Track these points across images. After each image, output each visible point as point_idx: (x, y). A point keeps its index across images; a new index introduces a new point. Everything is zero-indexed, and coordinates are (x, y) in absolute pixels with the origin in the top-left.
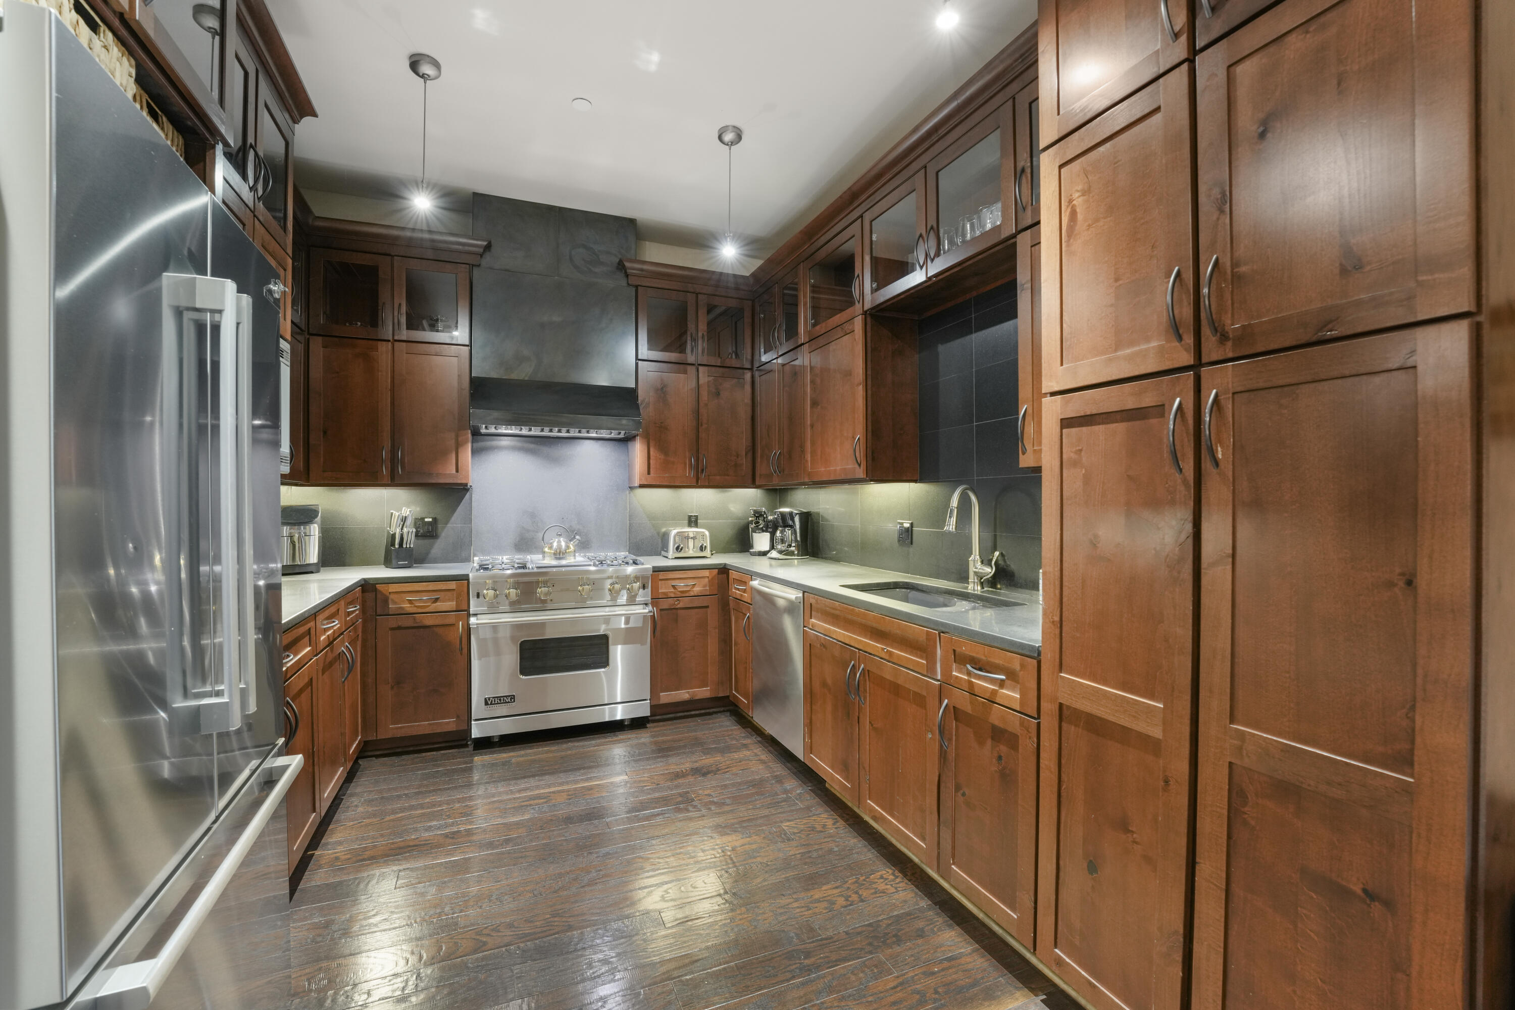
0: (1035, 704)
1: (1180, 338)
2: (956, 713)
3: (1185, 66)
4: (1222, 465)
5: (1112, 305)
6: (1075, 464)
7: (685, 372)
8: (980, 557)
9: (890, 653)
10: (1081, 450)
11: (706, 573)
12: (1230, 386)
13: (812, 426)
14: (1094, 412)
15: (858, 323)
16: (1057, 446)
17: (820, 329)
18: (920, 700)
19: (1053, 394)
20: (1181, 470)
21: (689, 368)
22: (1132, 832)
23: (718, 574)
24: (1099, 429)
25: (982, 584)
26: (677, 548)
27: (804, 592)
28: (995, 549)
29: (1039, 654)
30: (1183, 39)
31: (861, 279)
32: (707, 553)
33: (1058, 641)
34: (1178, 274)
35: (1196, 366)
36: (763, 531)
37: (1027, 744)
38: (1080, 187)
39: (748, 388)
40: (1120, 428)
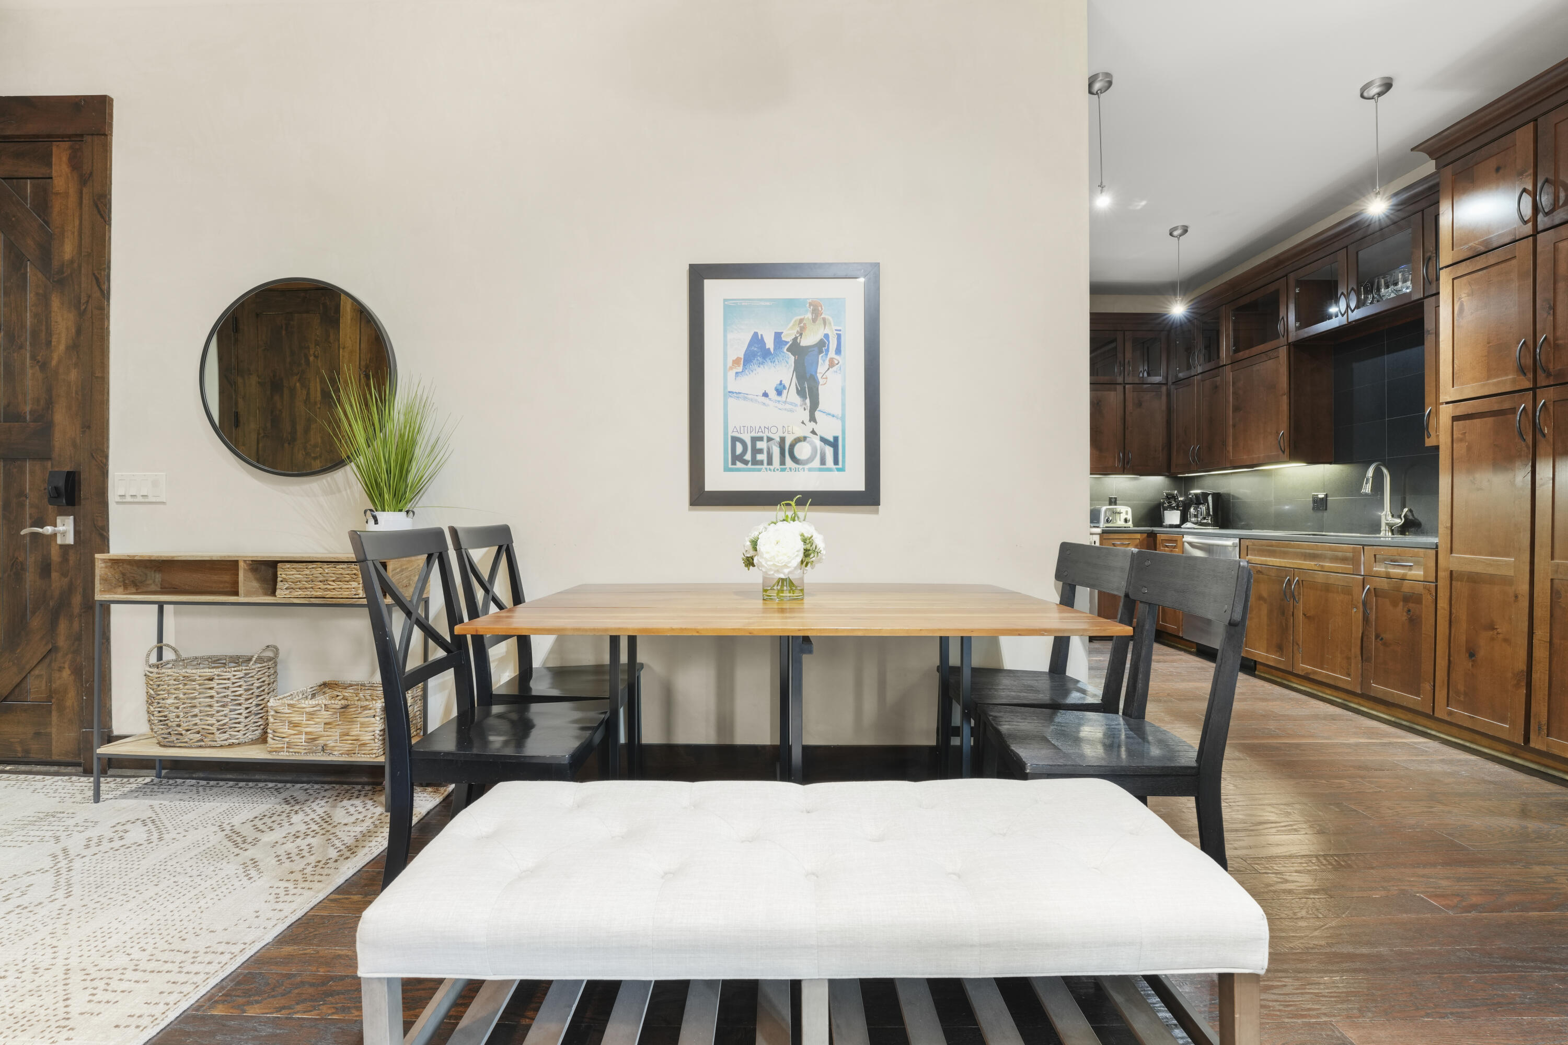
0: (1434, 575)
1: (1525, 374)
2: (1376, 592)
3: (1531, 238)
4: (1547, 437)
5: (1485, 356)
6: (1461, 440)
7: (1115, 390)
8: (1391, 513)
9: (1322, 566)
10: (1465, 433)
11: (1138, 536)
12: (1552, 398)
13: (1234, 426)
14: (1474, 412)
15: (1283, 352)
16: (1450, 431)
17: (1241, 355)
18: (1347, 590)
19: (1447, 403)
20: (1525, 440)
21: (1118, 387)
22: (1497, 629)
23: (1148, 536)
24: (1477, 421)
25: (1392, 531)
26: (1107, 521)
27: (1240, 540)
28: (1405, 507)
29: (1437, 547)
30: (1530, 224)
31: (1285, 320)
32: (1130, 524)
33: (1449, 537)
34: (1524, 342)
35: (1534, 389)
36: (1175, 509)
37: (1428, 599)
38: (1466, 291)
39: (1164, 398)
40: (1490, 420)
